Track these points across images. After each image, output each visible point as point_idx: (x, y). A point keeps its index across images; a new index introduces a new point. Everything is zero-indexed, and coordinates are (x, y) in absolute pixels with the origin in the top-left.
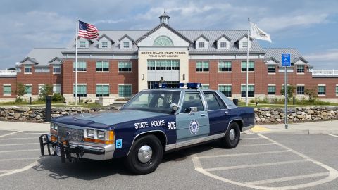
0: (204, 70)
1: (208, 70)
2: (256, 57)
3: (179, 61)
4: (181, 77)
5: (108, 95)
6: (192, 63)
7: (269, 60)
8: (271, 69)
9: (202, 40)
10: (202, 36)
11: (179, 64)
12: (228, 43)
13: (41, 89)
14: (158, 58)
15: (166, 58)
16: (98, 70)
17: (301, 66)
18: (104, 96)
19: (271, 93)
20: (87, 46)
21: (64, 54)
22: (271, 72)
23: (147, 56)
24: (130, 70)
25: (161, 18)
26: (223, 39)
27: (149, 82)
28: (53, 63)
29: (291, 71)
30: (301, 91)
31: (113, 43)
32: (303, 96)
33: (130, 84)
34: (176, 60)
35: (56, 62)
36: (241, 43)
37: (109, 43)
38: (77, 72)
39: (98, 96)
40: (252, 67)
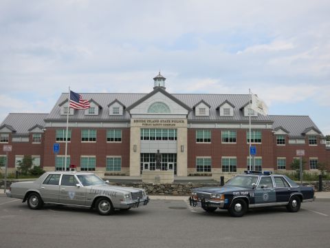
0: (206, 140)
1: (209, 140)
2: (263, 127)
3: (176, 130)
4: (179, 149)
5: (94, 169)
6: (191, 133)
7: (276, 129)
8: (281, 140)
9: (202, 105)
10: (202, 101)
11: (176, 134)
12: (232, 109)
13: (19, 161)
14: (152, 127)
15: (162, 127)
16: (83, 139)
17: (313, 136)
18: (90, 170)
19: (282, 168)
20: (72, 113)
21: (47, 121)
22: (281, 143)
23: (140, 124)
24: (120, 140)
25: (155, 79)
26: (226, 106)
27: (142, 154)
28: (33, 131)
29: (303, 142)
30: (314, 165)
31: (100, 108)
32: (316, 170)
33: (120, 157)
34: (173, 130)
35: (37, 130)
36: (246, 110)
37: (97, 109)
38: (67, 142)
39: (82, 169)
40: (258, 138)
